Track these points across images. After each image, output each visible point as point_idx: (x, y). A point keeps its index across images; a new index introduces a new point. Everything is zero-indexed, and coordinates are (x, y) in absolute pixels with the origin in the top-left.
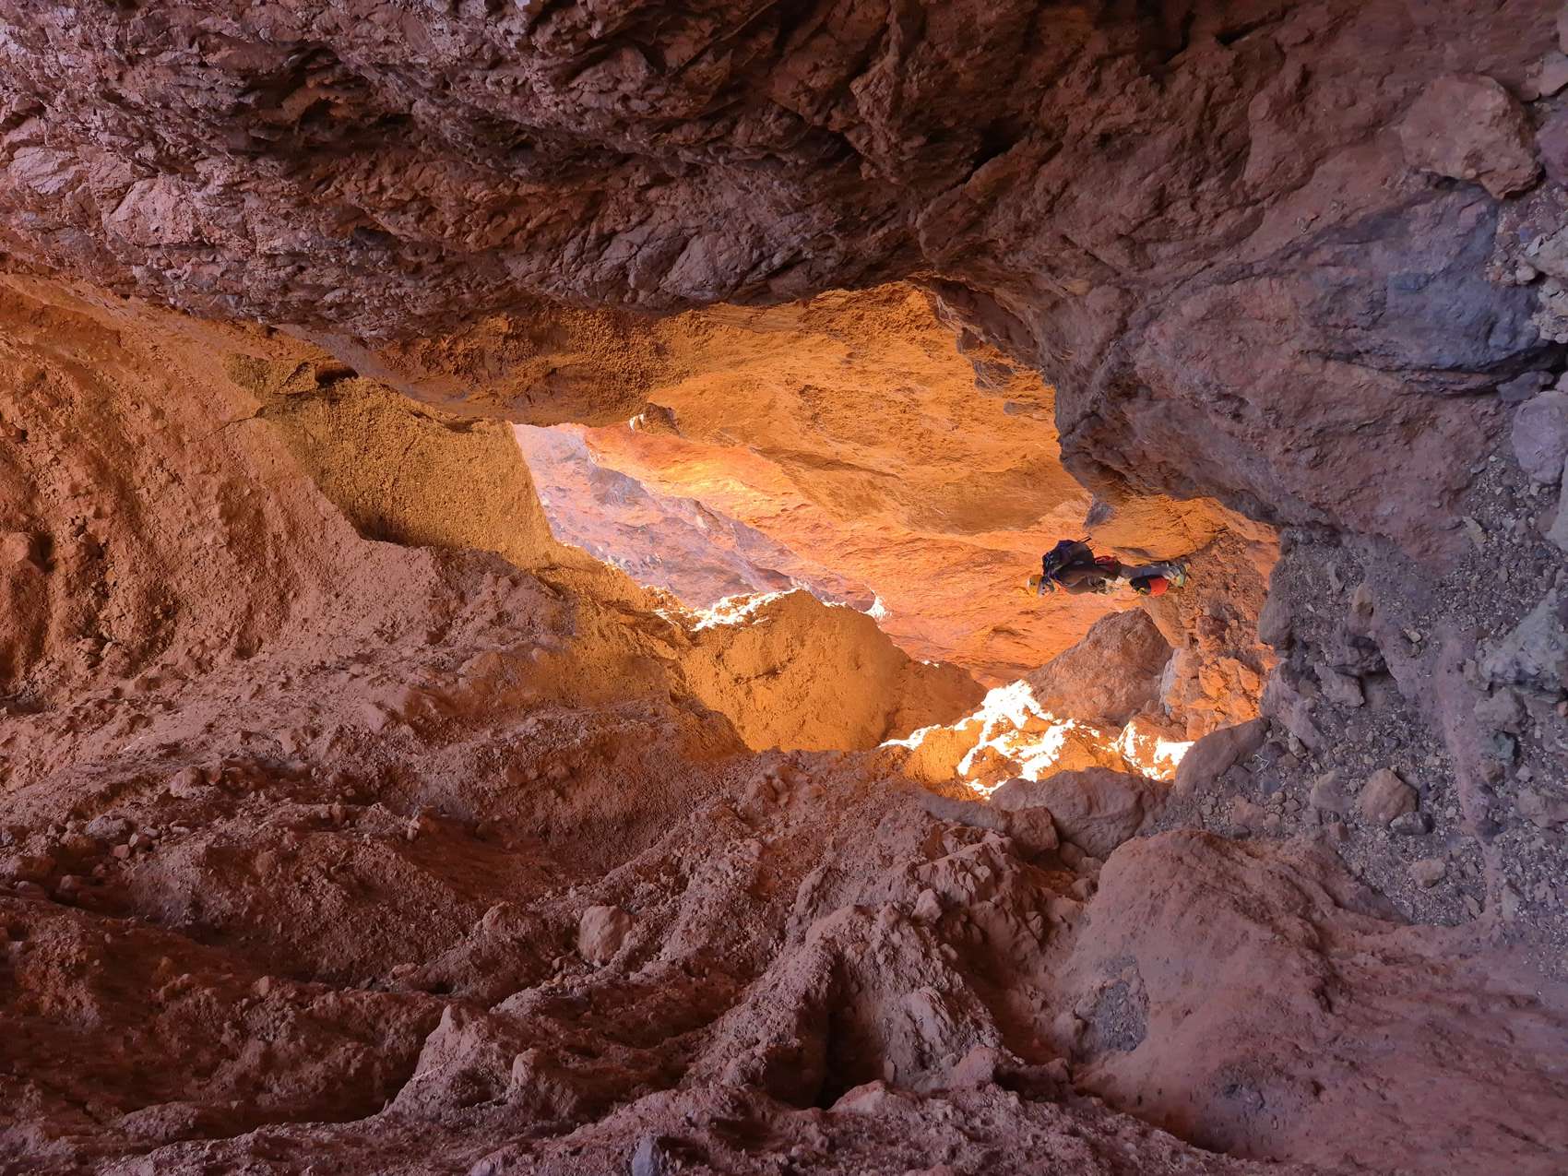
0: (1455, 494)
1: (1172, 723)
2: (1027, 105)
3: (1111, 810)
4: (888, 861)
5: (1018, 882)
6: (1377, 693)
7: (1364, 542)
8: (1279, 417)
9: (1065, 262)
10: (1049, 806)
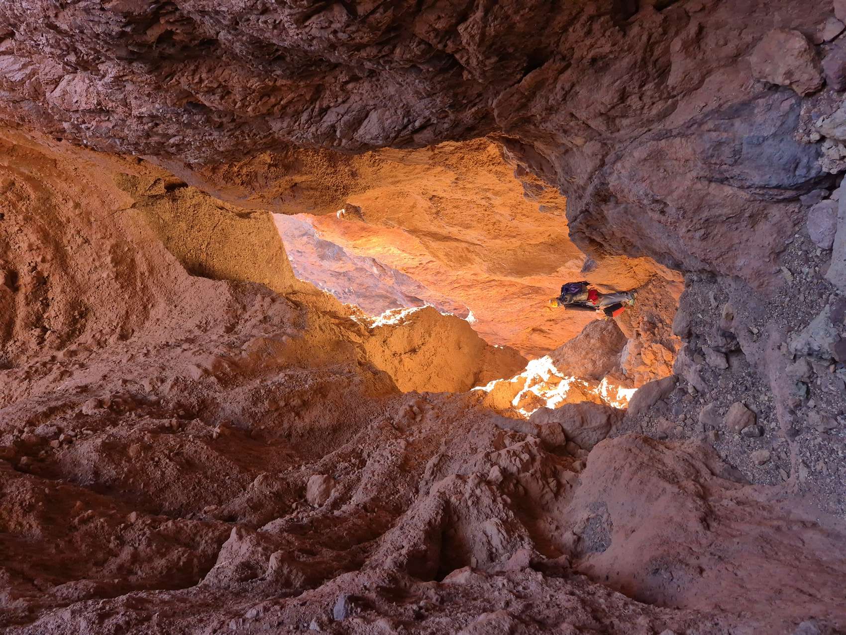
0: (777, 254)
1: (627, 378)
2: (552, 42)
3: (594, 424)
4: (474, 451)
5: (544, 462)
6: (735, 361)
7: (729, 280)
8: (685, 213)
9: (572, 127)
10: (561, 422)
